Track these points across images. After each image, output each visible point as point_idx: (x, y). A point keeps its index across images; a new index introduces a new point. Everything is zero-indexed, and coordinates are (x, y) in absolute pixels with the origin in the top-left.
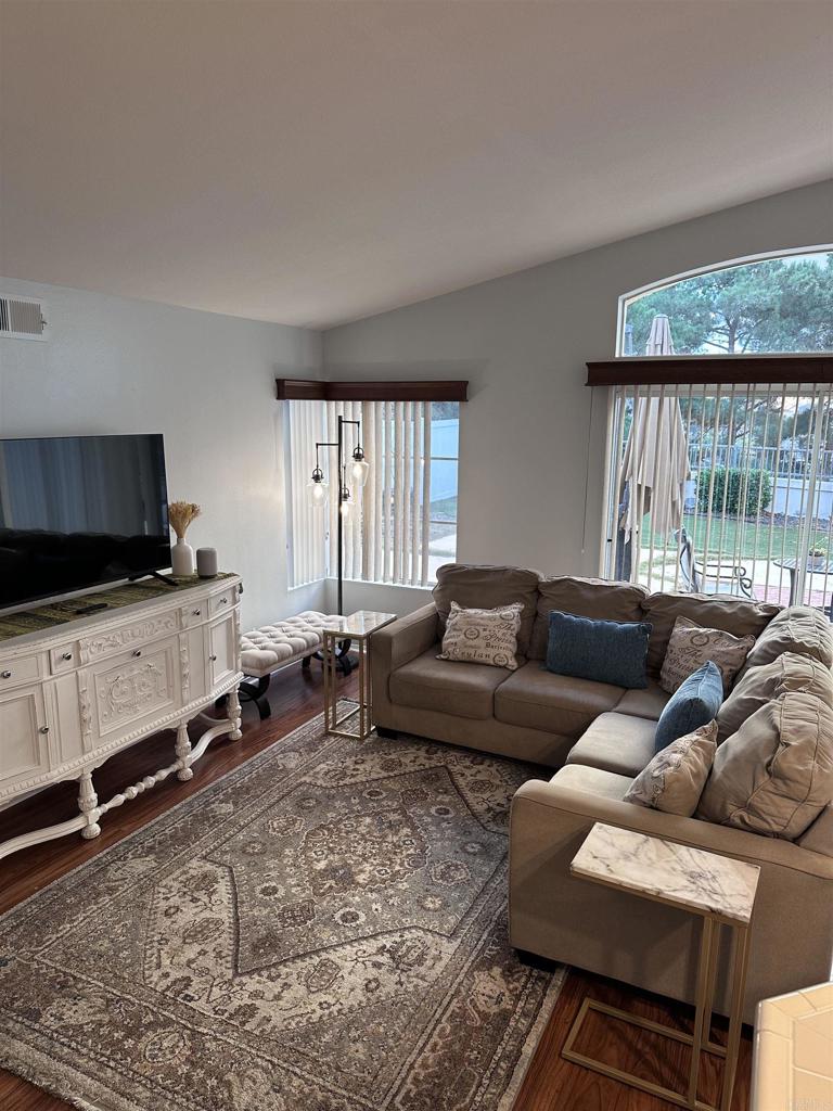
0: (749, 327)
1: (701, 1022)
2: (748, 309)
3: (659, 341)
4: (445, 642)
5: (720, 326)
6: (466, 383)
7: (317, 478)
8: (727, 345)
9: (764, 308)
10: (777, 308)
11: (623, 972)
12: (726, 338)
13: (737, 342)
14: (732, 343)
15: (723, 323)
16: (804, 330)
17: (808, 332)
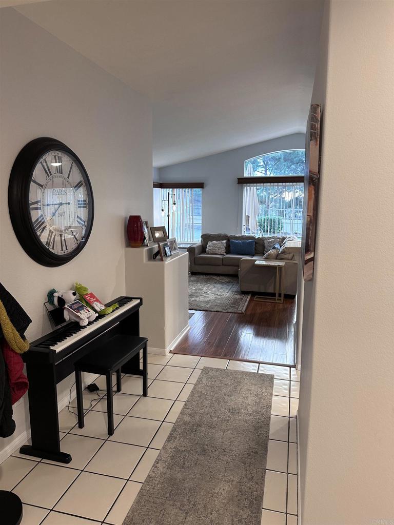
0: (272, 165)
1: (277, 295)
2: (272, 158)
3: (250, 172)
4: (207, 250)
5: (261, 164)
6: (203, 183)
7: (163, 210)
8: (264, 172)
9: (277, 158)
10: (282, 158)
11: (262, 290)
12: (264, 169)
13: (268, 171)
14: (266, 171)
15: (262, 163)
16: (293, 166)
17: (294, 167)
